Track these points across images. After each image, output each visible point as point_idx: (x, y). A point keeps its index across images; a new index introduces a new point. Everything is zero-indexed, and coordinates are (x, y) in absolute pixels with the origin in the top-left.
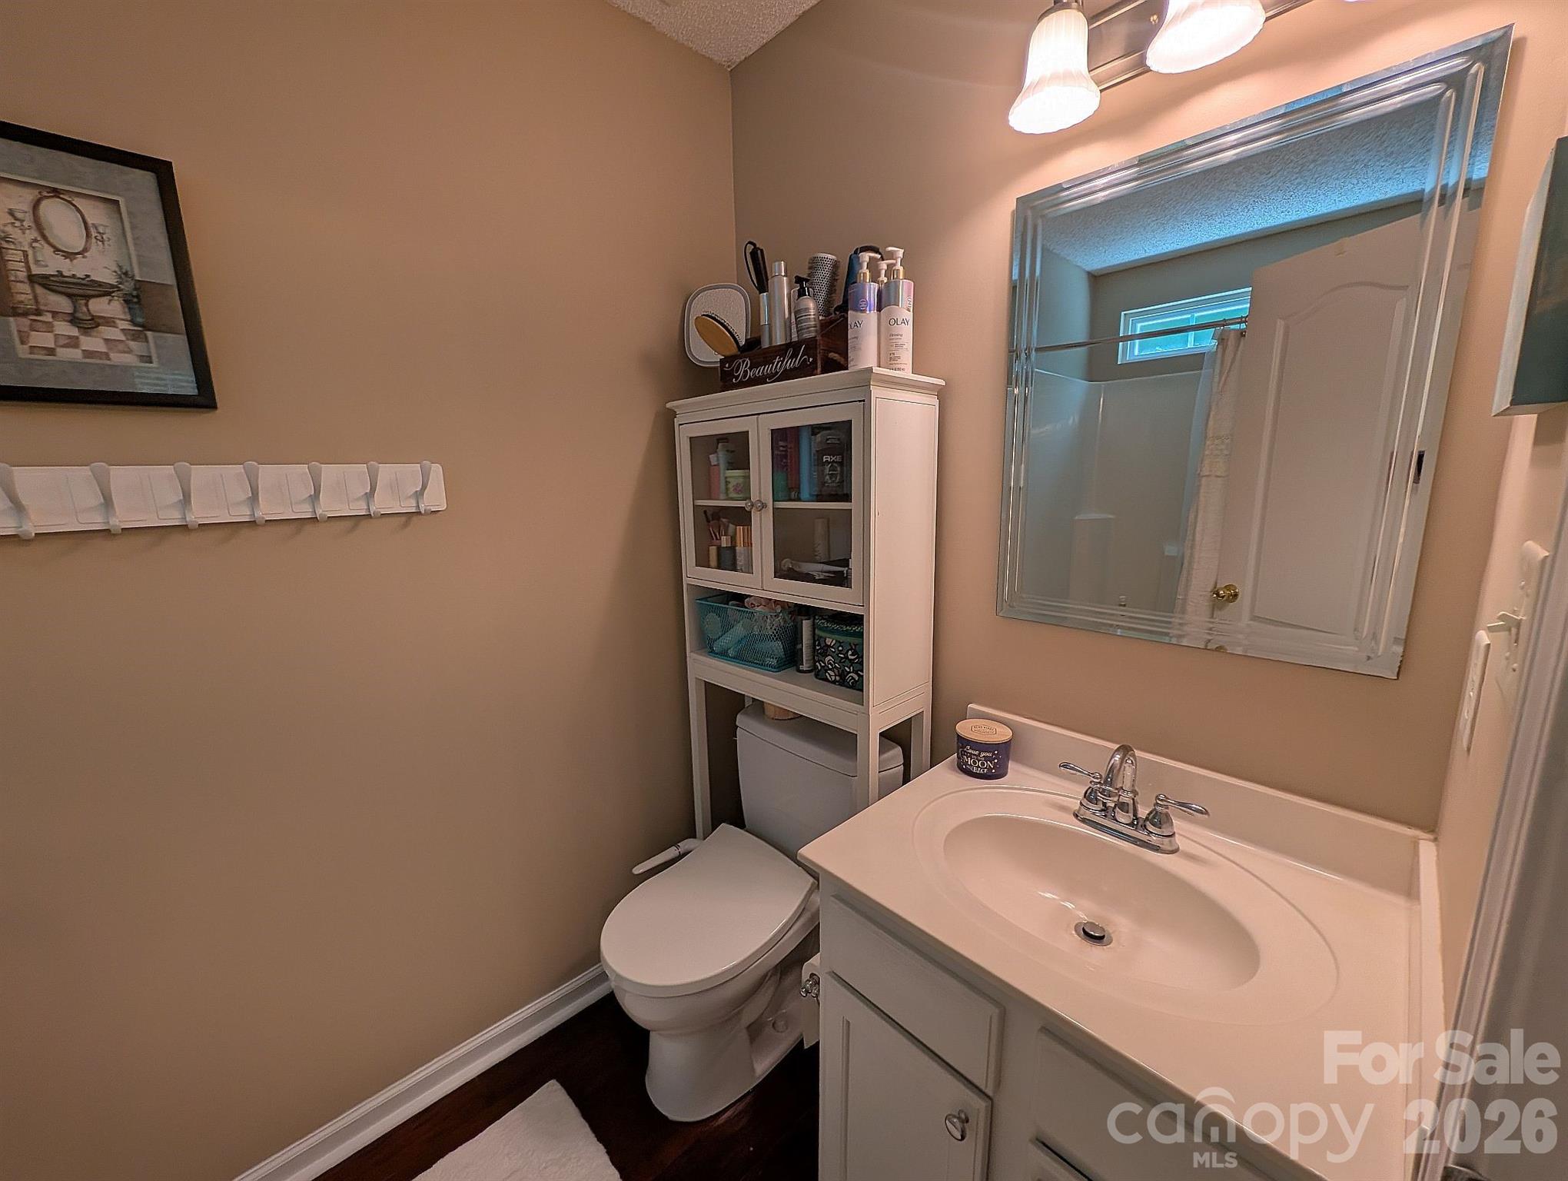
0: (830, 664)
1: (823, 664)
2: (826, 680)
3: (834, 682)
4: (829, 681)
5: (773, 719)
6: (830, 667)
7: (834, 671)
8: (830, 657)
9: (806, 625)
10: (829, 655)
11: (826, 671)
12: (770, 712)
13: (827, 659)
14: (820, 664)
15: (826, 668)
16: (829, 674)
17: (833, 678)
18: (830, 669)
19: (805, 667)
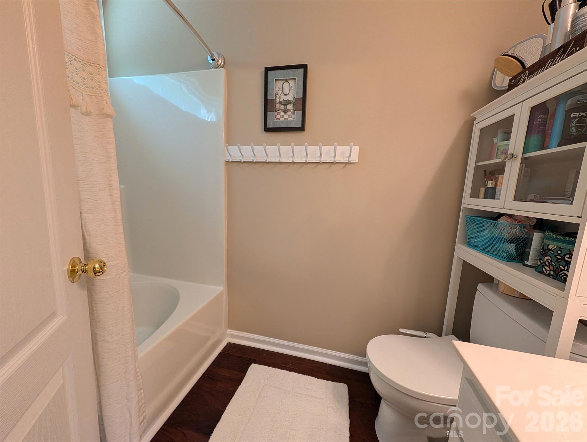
0: (548, 262)
1: (542, 262)
2: (542, 273)
3: (549, 275)
4: (545, 275)
5: (501, 292)
6: (547, 264)
7: (549, 268)
8: (549, 257)
9: (537, 236)
10: (548, 256)
11: (543, 266)
12: (501, 288)
13: (546, 258)
14: (540, 262)
15: (544, 264)
16: (545, 268)
17: (548, 272)
18: (547, 266)
19: (530, 263)
